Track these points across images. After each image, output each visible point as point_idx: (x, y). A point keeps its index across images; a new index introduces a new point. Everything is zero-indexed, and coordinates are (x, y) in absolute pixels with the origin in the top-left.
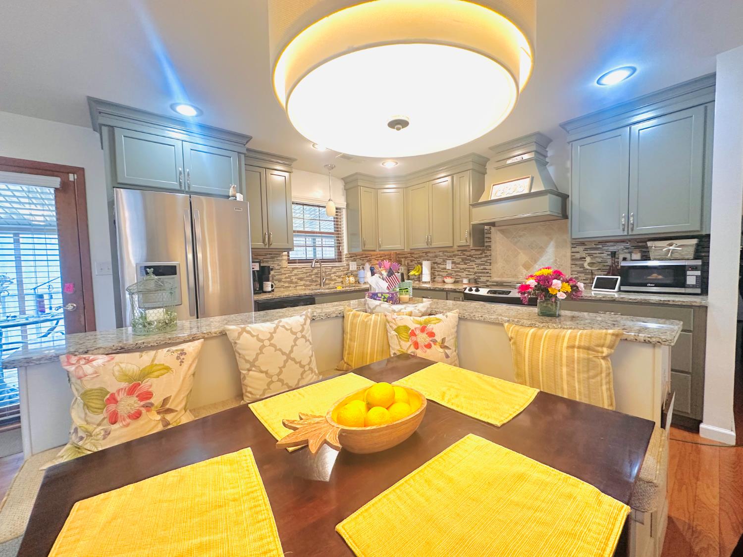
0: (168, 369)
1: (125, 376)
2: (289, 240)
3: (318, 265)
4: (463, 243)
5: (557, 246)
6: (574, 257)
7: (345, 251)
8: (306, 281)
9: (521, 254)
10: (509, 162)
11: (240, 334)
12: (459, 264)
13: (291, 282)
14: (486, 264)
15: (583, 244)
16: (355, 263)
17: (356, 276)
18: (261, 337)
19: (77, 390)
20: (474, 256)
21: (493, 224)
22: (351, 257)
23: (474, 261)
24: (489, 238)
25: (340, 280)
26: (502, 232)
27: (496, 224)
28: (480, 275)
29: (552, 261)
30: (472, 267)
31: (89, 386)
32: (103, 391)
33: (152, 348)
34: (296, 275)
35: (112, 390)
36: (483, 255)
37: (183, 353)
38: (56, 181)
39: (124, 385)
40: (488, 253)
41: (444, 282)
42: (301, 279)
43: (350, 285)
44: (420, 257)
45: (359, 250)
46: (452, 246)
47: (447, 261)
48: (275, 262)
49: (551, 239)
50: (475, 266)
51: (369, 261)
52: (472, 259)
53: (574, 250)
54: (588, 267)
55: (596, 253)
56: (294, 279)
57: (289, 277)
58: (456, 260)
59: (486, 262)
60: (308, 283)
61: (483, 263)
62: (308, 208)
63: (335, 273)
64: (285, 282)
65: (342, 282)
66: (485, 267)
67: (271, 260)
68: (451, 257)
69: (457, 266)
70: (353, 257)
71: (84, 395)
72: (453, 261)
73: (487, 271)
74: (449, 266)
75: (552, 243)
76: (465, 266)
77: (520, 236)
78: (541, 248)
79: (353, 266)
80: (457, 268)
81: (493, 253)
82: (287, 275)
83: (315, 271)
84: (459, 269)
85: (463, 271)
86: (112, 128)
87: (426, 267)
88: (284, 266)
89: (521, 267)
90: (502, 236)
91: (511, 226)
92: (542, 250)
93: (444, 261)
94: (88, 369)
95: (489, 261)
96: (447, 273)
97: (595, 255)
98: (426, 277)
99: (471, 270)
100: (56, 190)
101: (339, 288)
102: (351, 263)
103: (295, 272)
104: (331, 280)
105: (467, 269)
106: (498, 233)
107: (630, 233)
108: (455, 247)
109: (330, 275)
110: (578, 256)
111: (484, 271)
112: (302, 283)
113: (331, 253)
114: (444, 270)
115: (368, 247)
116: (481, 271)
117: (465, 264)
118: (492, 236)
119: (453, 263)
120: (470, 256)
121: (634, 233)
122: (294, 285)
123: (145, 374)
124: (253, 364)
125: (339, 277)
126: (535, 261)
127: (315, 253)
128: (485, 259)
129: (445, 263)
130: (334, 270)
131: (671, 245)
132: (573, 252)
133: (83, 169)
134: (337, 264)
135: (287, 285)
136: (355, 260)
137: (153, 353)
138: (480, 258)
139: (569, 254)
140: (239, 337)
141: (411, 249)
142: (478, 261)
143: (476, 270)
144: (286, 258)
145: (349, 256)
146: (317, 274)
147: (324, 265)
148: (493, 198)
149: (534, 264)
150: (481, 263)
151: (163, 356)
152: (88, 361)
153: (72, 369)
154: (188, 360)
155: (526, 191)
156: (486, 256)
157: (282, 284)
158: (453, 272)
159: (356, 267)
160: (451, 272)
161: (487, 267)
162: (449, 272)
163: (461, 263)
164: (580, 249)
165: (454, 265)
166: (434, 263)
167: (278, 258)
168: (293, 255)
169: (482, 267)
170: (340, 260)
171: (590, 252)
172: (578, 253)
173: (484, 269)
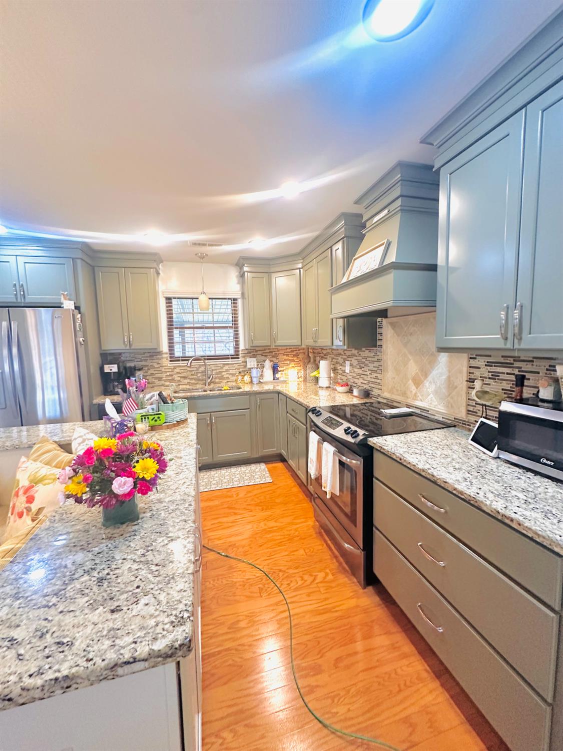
3: (200, 363)
6: (471, 376)
7: (242, 346)
8: (191, 379)
9: (412, 361)
12: (355, 367)
13: (172, 380)
14: (378, 371)
15: (484, 355)
16: (255, 359)
20: (368, 359)
22: (250, 353)
23: (368, 365)
24: (381, 334)
26: (394, 326)
28: (373, 385)
29: (444, 377)
30: (366, 373)
34: (178, 373)
36: (376, 358)
40: (380, 356)
42: (185, 378)
47: (347, 362)
48: (154, 361)
50: (368, 373)
51: (274, 357)
52: (367, 362)
53: (474, 363)
56: (176, 377)
57: (171, 375)
58: (354, 361)
60: (193, 382)
63: (227, 371)
64: (166, 381)
66: (377, 375)
67: (151, 358)
68: (349, 356)
69: (354, 369)
73: (378, 381)
74: (348, 368)
76: (361, 371)
77: (411, 334)
78: (432, 354)
79: (251, 363)
80: (354, 372)
81: (385, 357)
82: (168, 374)
84: (355, 375)
85: (358, 377)
87: (324, 367)
88: (164, 365)
89: (410, 381)
90: (393, 333)
92: (434, 358)
93: (345, 361)
95: (380, 368)
96: (346, 378)
98: (324, 381)
99: (365, 377)
102: (248, 360)
103: (178, 370)
104: (222, 378)
105: (362, 376)
106: (390, 327)
109: (220, 373)
111: (376, 380)
112: (186, 381)
114: (345, 374)
116: (373, 380)
117: (361, 368)
118: (384, 331)
119: (351, 365)
120: (365, 357)
122: (177, 384)
125: (233, 375)
128: (377, 364)
129: (345, 365)
130: (226, 368)
132: (470, 367)
134: (231, 361)
135: (167, 383)
136: (254, 356)
138: (373, 362)
139: (465, 369)
142: (371, 366)
143: (369, 378)
144: (167, 355)
145: (246, 352)
146: (202, 372)
149: (425, 379)
150: (374, 369)
156: (379, 360)
157: (163, 382)
158: (351, 377)
159: (256, 363)
161: (379, 376)
162: (348, 376)
163: (357, 367)
164: (480, 362)
165: (351, 368)
166: (337, 362)
167: (158, 357)
169: (375, 375)
170: (235, 356)
171: (493, 369)
172: (479, 368)
173: (376, 378)
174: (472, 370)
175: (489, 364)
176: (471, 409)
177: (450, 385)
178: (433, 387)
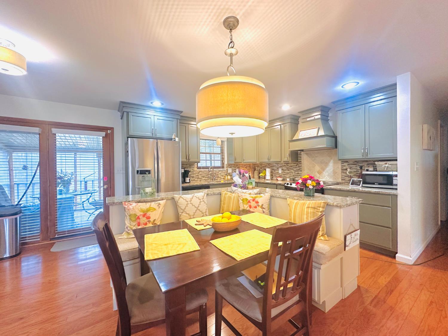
0: (155, 209)
1: (142, 210)
2: (198, 157)
3: (212, 170)
4: (286, 159)
5: (334, 163)
6: (343, 169)
7: (226, 163)
8: (206, 177)
9: (317, 166)
10: (308, 119)
11: (179, 198)
12: (285, 170)
13: (198, 178)
14: (299, 171)
15: (347, 162)
16: (231, 169)
17: (231, 176)
18: (187, 200)
19: (127, 214)
20: (293, 167)
21: (302, 150)
22: (229, 166)
23: (292, 169)
24: (301, 157)
25: (223, 177)
26: (307, 154)
27: (304, 150)
28: (296, 176)
29: (331, 170)
30: (292, 172)
31: (131, 213)
32: (135, 215)
33: (149, 202)
34: (201, 174)
35: (138, 215)
36: (298, 166)
37: (159, 204)
38: (103, 134)
39: (142, 213)
40: (300, 165)
41: (277, 180)
42: (203, 177)
43: (228, 180)
44: (266, 166)
45: (233, 162)
46: (280, 161)
47: (279, 169)
48: (191, 168)
49: (331, 158)
50: (293, 172)
51: (238, 168)
52: (292, 168)
53: (343, 165)
54: (348, 174)
55: (354, 167)
56: (200, 177)
57: (198, 175)
58: (284, 168)
59: (299, 170)
60: (206, 179)
61: (298, 170)
62: (208, 141)
63: (220, 174)
64: (195, 178)
65: (224, 178)
66: (298, 172)
67: (189, 167)
68: (281, 166)
69: (284, 171)
70: (230, 165)
71: (130, 215)
72: (282, 169)
73: (299, 174)
74: (280, 171)
75: (332, 161)
76: (288, 172)
77: (316, 157)
78: (326, 163)
79: (230, 170)
80: (284, 172)
81: (303, 165)
82: (197, 175)
83: (211, 173)
84: (285, 173)
85: (287, 174)
86: (128, 113)
87: (268, 171)
88: (195, 170)
89: (317, 173)
90: (307, 156)
91: (311, 152)
92: (327, 164)
93: (278, 169)
94: (131, 207)
95: (300, 169)
96: (279, 175)
97: (353, 168)
98: (268, 177)
99: (291, 174)
100: (103, 137)
101: (222, 182)
102: (229, 169)
103: (200, 173)
104: (218, 177)
105: (289, 173)
106: (305, 155)
107: (366, 158)
108: (282, 162)
109: (218, 175)
110: (345, 168)
111: (298, 174)
112: (204, 178)
113: (218, 164)
114: (278, 174)
115: (237, 161)
116: (296, 174)
117: (288, 170)
118: (302, 156)
119: (282, 170)
120: (291, 166)
121: (368, 157)
122: (200, 180)
123: (148, 210)
124: (184, 211)
125: (223, 176)
126: (324, 170)
127: (211, 164)
128: (298, 168)
129: (278, 170)
130: (220, 172)
131: (386, 164)
132: (342, 166)
133: (113, 128)
134: (221, 169)
135: (196, 179)
136: (231, 167)
137: (150, 203)
138: (296, 167)
139: (340, 167)
140: (179, 200)
141: (260, 162)
142: (295, 169)
143: (294, 174)
144: (196, 166)
145: (228, 165)
146: (211, 174)
147: (215, 169)
148: (300, 138)
149: (323, 171)
150: (296, 170)
151: (153, 205)
152: (131, 205)
153: (126, 206)
154: (161, 207)
155: (316, 135)
156: (299, 167)
157: (194, 179)
158: (282, 175)
159: (231, 171)
160: (281, 175)
161: (299, 172)
162: (280, 174)
163: (286, 170)
164: (346, 164)
165: (282, 171)
166: (273, 169)
167: (193, 166)
168: (199, 165)
169: (297, 172)
170: (223, 167)
171: (350, 166)
172: (345, 166)
173: (298, 173)
174: (342, 167)
175: (348, 165)
176: (343, 178)
177: (335, 172)
178: (327, 174)
